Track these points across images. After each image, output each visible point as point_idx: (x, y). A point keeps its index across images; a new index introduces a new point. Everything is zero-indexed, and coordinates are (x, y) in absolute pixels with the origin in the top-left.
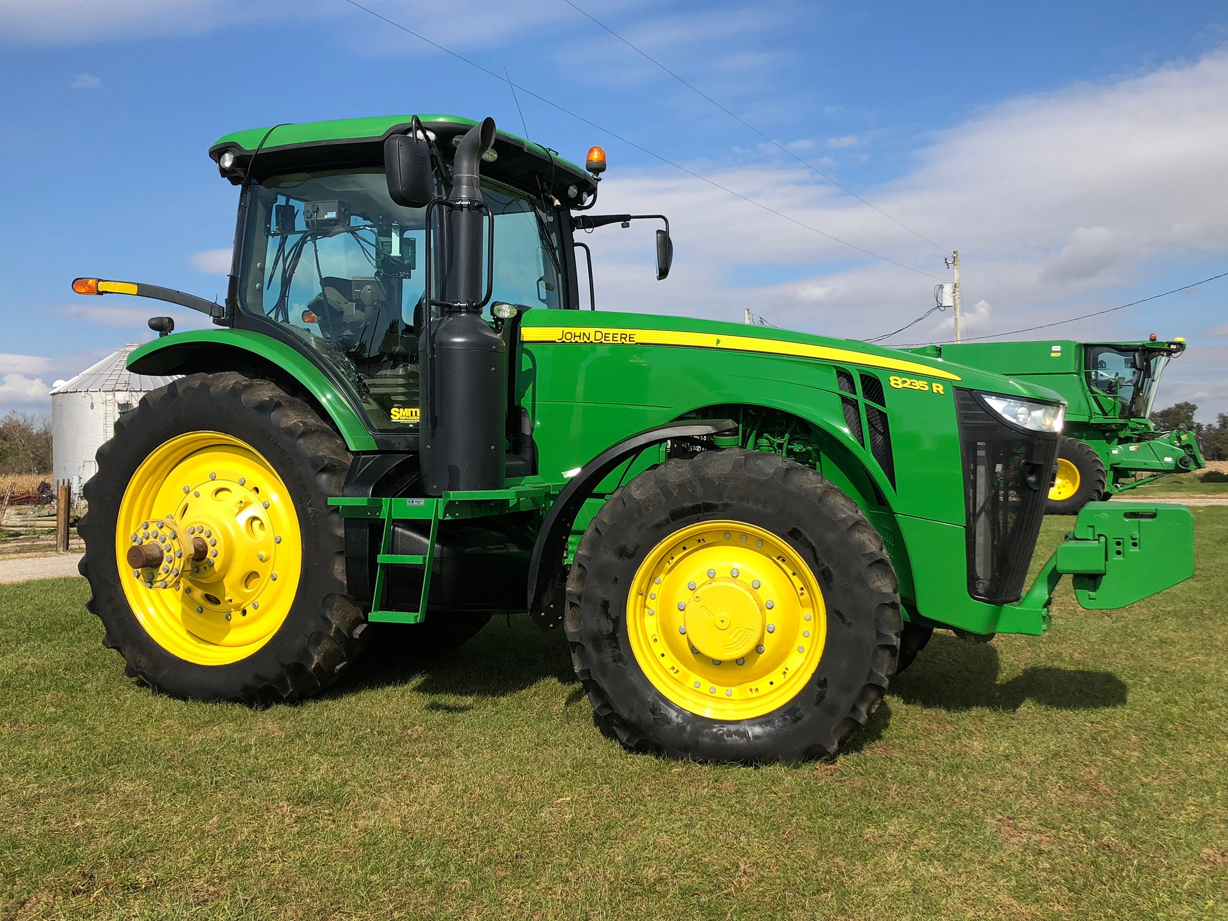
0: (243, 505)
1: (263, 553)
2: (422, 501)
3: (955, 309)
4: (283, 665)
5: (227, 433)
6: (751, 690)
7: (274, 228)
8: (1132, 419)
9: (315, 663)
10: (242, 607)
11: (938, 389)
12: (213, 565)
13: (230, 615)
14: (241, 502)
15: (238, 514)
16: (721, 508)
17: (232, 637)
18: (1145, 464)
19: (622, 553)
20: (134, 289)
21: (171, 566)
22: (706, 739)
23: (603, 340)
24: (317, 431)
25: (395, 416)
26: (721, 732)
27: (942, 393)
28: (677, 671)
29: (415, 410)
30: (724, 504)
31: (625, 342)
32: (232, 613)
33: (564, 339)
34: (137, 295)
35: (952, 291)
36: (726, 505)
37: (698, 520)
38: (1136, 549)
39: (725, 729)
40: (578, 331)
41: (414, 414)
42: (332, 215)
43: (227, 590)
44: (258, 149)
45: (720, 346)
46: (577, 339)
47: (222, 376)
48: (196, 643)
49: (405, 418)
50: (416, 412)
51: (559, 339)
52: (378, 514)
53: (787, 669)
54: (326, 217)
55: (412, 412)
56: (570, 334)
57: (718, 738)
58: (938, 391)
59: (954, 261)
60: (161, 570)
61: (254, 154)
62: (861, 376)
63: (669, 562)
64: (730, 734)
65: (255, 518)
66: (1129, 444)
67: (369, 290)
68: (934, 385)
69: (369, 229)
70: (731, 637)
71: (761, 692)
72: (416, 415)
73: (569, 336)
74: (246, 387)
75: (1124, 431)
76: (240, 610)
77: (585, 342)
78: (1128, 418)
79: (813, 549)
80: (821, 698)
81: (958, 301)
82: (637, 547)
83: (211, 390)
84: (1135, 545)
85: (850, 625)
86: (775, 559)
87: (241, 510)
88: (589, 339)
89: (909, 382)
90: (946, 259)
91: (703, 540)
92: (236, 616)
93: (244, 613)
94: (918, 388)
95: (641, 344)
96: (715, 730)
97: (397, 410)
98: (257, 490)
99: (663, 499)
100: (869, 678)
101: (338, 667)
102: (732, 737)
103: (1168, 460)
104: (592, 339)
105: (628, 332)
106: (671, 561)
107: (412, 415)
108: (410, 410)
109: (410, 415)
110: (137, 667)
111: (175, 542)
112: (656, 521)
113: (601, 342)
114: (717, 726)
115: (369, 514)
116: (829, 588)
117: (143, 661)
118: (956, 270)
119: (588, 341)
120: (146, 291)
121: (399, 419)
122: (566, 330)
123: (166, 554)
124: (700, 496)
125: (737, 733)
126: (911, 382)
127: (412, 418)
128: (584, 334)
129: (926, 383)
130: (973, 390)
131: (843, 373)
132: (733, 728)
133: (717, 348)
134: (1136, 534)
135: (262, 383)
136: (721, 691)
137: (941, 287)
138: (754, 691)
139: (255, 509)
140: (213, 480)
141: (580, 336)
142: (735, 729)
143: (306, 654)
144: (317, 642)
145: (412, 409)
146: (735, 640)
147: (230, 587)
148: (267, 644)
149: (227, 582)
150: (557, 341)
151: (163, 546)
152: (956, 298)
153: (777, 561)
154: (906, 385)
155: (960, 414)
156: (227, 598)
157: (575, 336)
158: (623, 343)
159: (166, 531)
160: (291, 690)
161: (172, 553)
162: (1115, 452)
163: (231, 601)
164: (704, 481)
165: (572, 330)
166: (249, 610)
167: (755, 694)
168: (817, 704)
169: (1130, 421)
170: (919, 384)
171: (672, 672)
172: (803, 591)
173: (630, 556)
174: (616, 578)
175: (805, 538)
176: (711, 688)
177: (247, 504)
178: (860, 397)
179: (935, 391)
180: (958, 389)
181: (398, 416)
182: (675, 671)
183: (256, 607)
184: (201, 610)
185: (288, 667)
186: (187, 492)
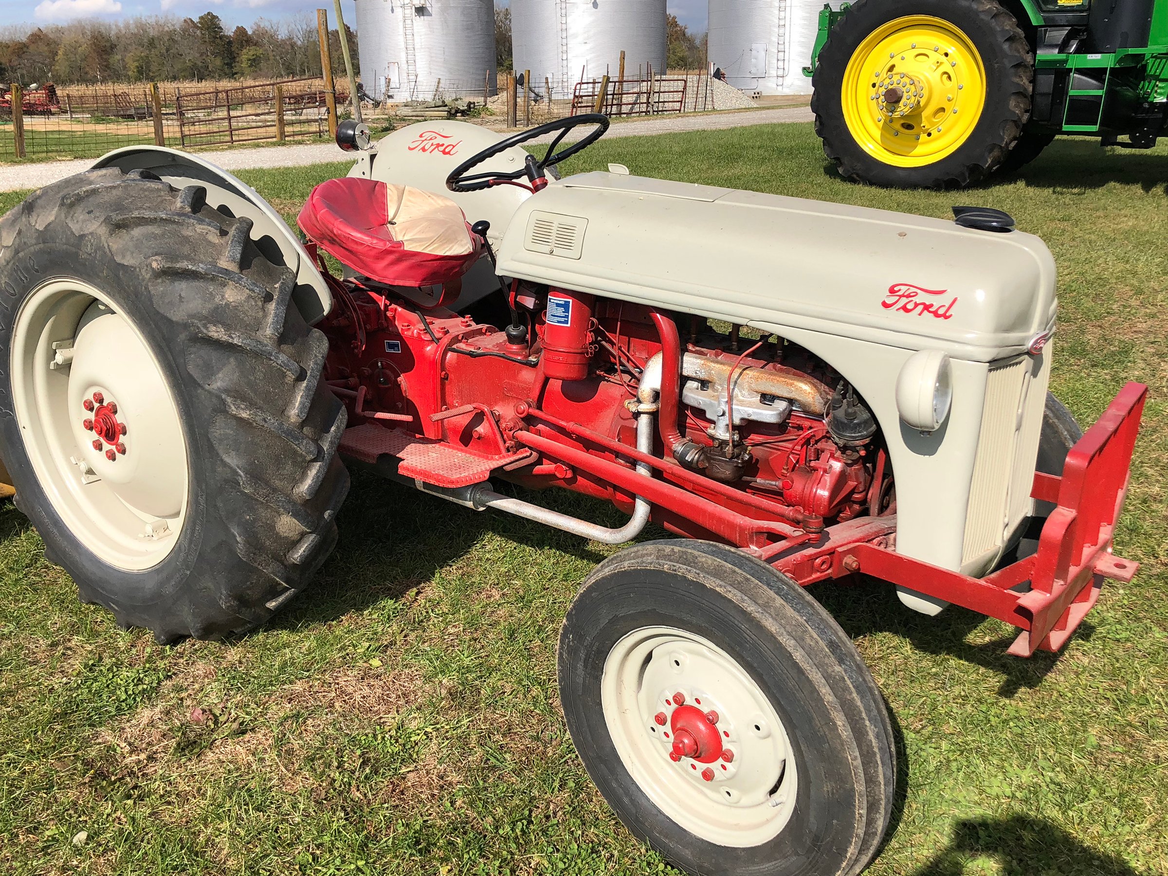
0: (938, 64)
1: (950, 96)
2: (1098, 56)
4: (965, 166)
5: (934, 15)
9: (987, 165)
10: (929, 131)
12: (921, 102)
13: (919, 136)
14: (937, 62)
15: (935, 70)
17: (919, 150)
21: (907, 102)
24: (1005, 15)
32: (921, 136)
43: (923, 119)
52: (1065, 65)
60: (901, 104)
65: (945, 73)
76: (926, 133)
87: (938, 67)
92: (923, 137)
93: (929, 135)
98: (946, 55)
101: (996, 168)
110: (853, 171)
111: (913, 87)
115: (1058, 65)
117: (859, 166)
123: (905, 94)
139: (947, 67)
140: (913, 48)
143: (983, 158)
144: (991, 151)
147: (926, 118)
148: (952, 154)
149: (924, 114)
151: (904, 89)
156: (922, 125)
159: (906, 80)
160: (968, 182)
161: (910, 93)
163: (924, 127)
166: (934, 133)
177: (942, 63)
183: (939, 131)
184: (897, 134)
185: (968, 167)
186: (892, 57)
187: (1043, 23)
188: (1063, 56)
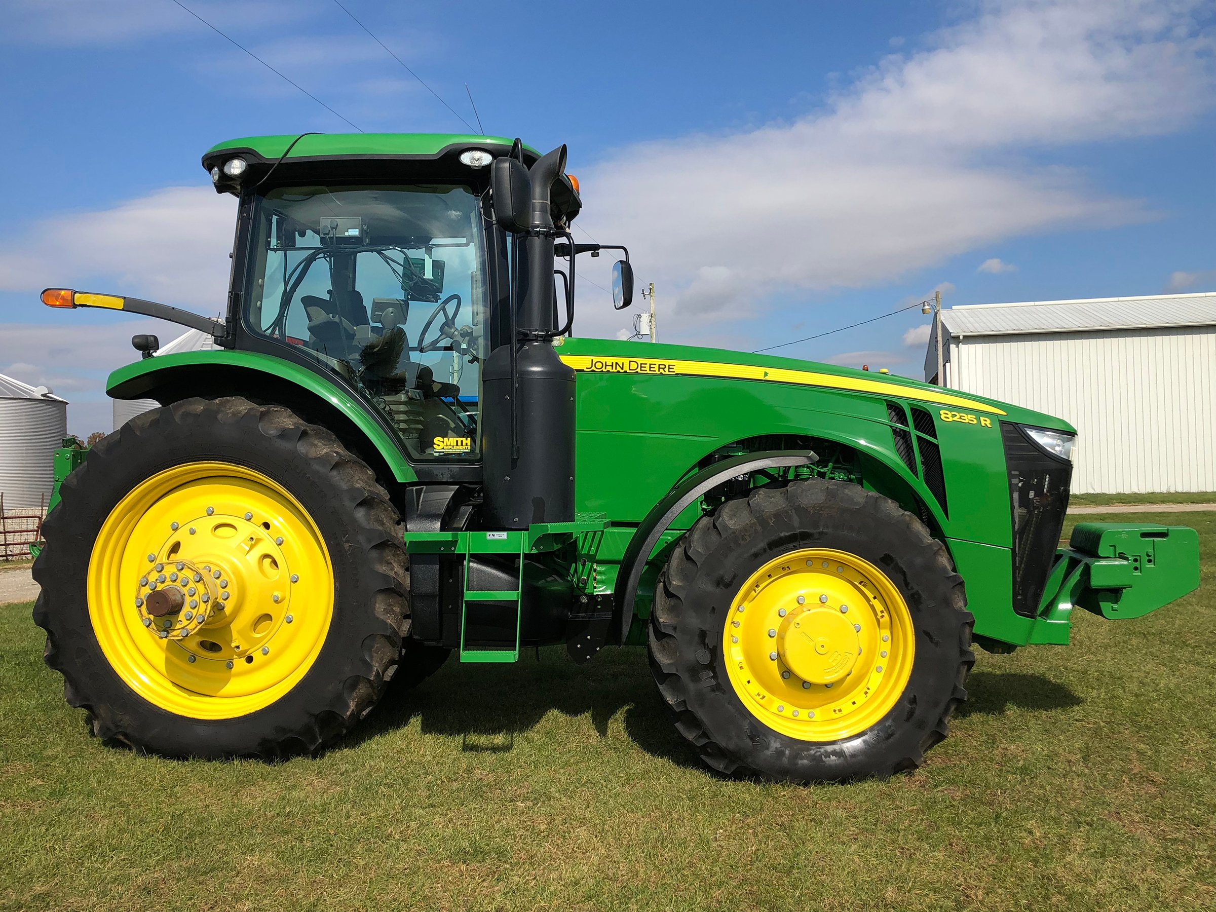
0: (254, 541)
1: (278, 594)
2: (503, 535)
3: (651, 337)
4: (311, 715)
5: (238, 463)
6: (835, 711)
7: (274, 242)
9: (350, 710)
10: (247, 653)
11: (985, 422)
12: (223, 608)
13: (232, 663)
14: (252, 539)
15: (249, 552)
16: (816, 536)
17: (233, 686)
19: (719, 582)
20: (120, 304)
21: (194, 612)
22: (805, 761)
23: (638, 370)
24: (350, 461)
25: (439, 445)
26: (819, 754)
27: (989, 426)
28: (764, 697)
29: (461, 439)
30: (819, 533)
31: (664, 373)
32: (235, 662)
33: (594, 368)
34: (123, 310)
35: (649, 321)
36: (821, 533)
37: (795, 548)
38: (1151, 566)
39: (822, 750)
40: (610, 360)
41: (459, 443)
42: (354, 232)
43: (235, 635)
44: (283, 158)
45: (767, 378)
46: (609, 368)
47: (229, 401)
48: (186, 695)
49: (450, 447)
50: (462, 441)
51: (587, 368)
52: (453, 549)
53: (868, 689)
54: (346, 234)
55: (457, 441)
56: (601, 364)
57: (817, 759)
58: (985, 424)
59: (650, 292)
60: (182, 616)
61: (277, 163)
62: (912, 409)
63: (755, 590)
64: (828, 755)
65: (267, 556)
67: (392, 313)
68: (982, 419)
69: (400, 249)
70: (830, 661)
71: (844, 712)
72: (462, 445)
73: (599, 365)
74: (263, 414)
76: (244, 657)
77: (618, 372)
79: (904, 573)
80: (911, 714)
81: (654, 330)
82: (735, 577)
83: (220, 416)
84: (1150, 561)
85: (937, 644)
86: (857, 584)
87: (252, 547)
88: (622, 369)
89: (958, 416)
90: (643, 290)
91: (788, 567)
92: (240, 664)
93: (250, 659)
94: (967, 421)
95: (682, 374)
96: (812, 752)
97: (441, 439)
98: (267, 526)
99: (759, 528)
100: (953, 693)
101: (364, 713)
102: (830, 757)
104: (626, 368)
105: (667, 362)
106: (757, 589)
107: (457, 445)
108: (455, 439)
109: (455, 444)
110: (117, 726)
111: (199, 585)
112: (753, 550)
113: (637, 372)
114: (814, 747)
115: (442, 549)
116: (919, 610)
117: (126, 720)
118: (652, 301)
119: (621, 371)
120: (133, 306)
121: (443, 449)
122: (596, 359)
123: (188, 600)
124: (797, 525)
125: (834, 753)
126: (961, 416)
127: (457, 447)
128: (617, 363)
129: (974, 417)
130: (1017, 424)
131: (894, 407)
132: (830, 748)
133: (765, 380)
134: (1151, 551)
135: (279, 409)
136: (803, 714)
137: (639, 316)
138: (837, 712)
139: (267, 546)
140: (210, 515)
141: (612, 366)
142: (832, 749)
143: (340, 700)
144: (353, 687)
145: (457, 439)
146: (834, 664)
147: (239, 632)
148: (290, 692)
149: (235, 627)
150: (586, 370)
151: (185, 590)
152: (653, 327)
153: (859, 586)
154: (955, 419)
155: (1006, 445)
156: (233, 645)
157: (606, 365)
158: (661, 373)
159: (187, 573)
160: (320, 741)
161: (196, 597)
163: (238, 647)
164: (801, 511)
165: (604, 359)
166: (258, 656)
167: (839, 715)
168: (908, 720)
170: (968, 418)
171: (758, 698)
172: (883, 614)
173: (728, 585)
174: (713, 608)
175: (897, 564)
176: (794, 711)
177: (259, 540)
178: (911, 429)
179: (983, 425)
180: (1003, 423)
181: (442, 445)
182: (761, 697)
183: (266, 653)
184: (193, 659)
185: (316, 717)
186: (175, 529)
187: (415, 479)
188: (448, 536)
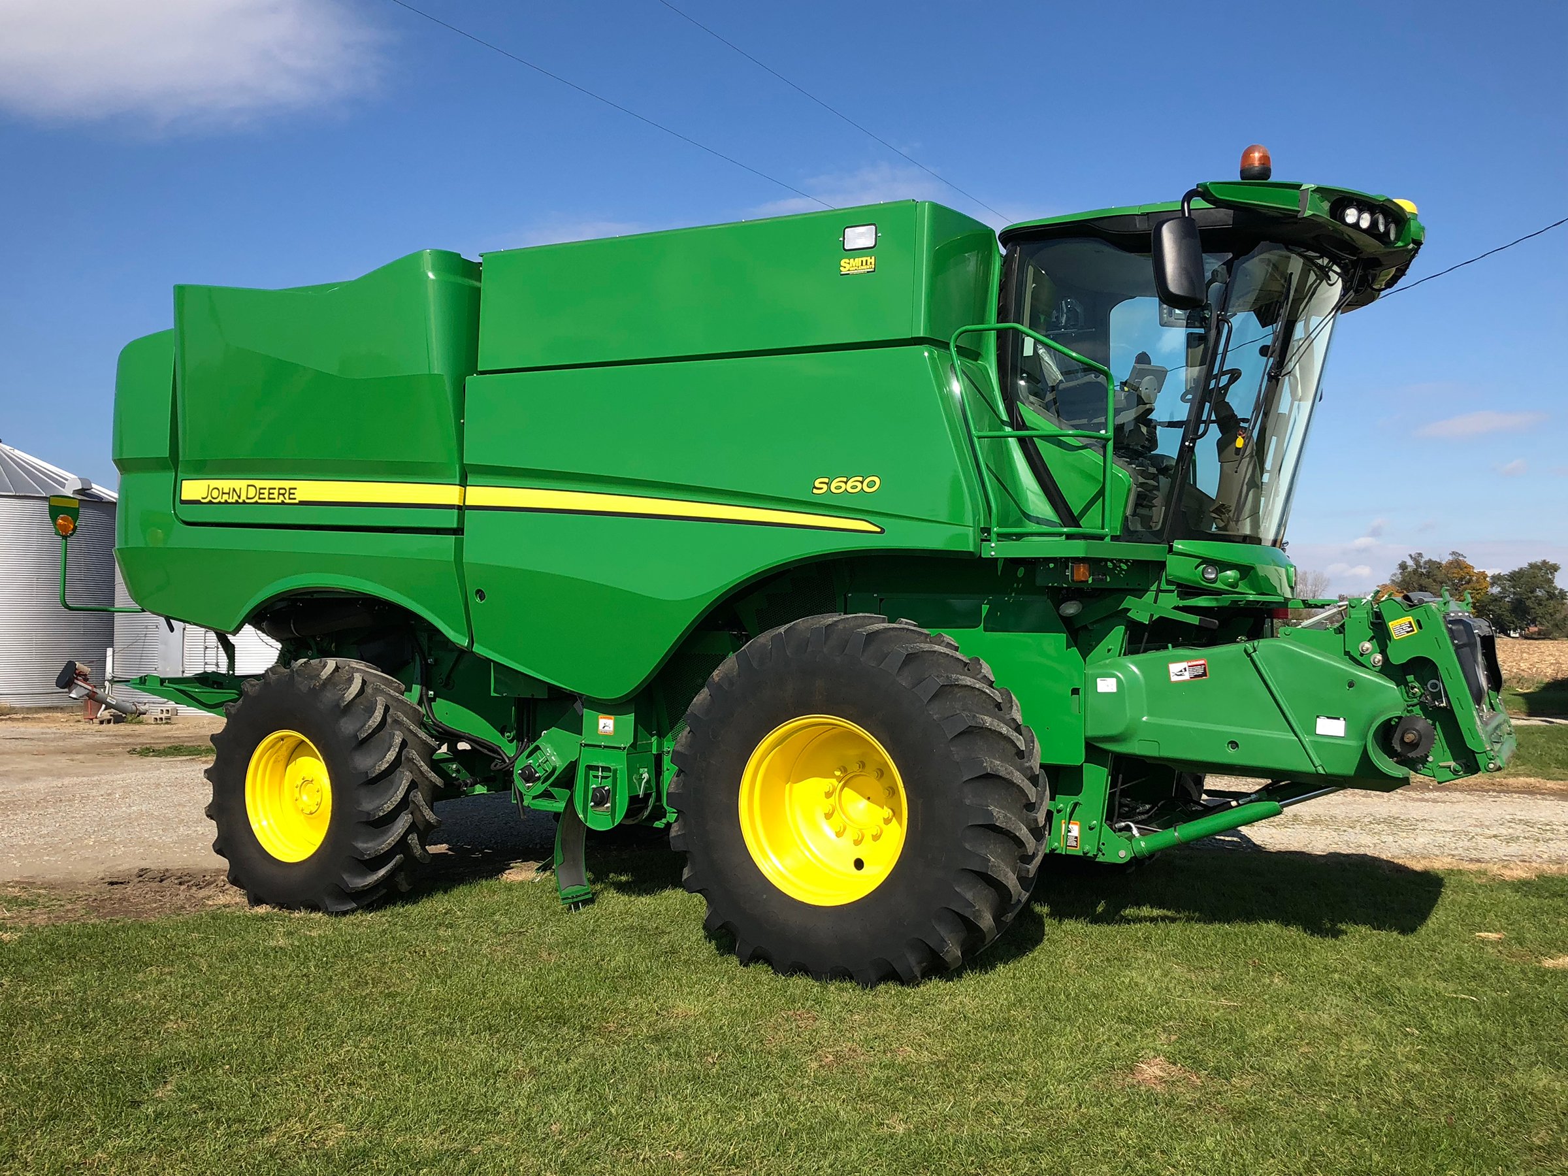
8: (1178, 545)
18: (1234, 744)
66: (1171, 651)
75: (1149, 596)
78: (1165, 536)
103: (1331, 728)
162: (1107, 685)
169: (1171, 550)
